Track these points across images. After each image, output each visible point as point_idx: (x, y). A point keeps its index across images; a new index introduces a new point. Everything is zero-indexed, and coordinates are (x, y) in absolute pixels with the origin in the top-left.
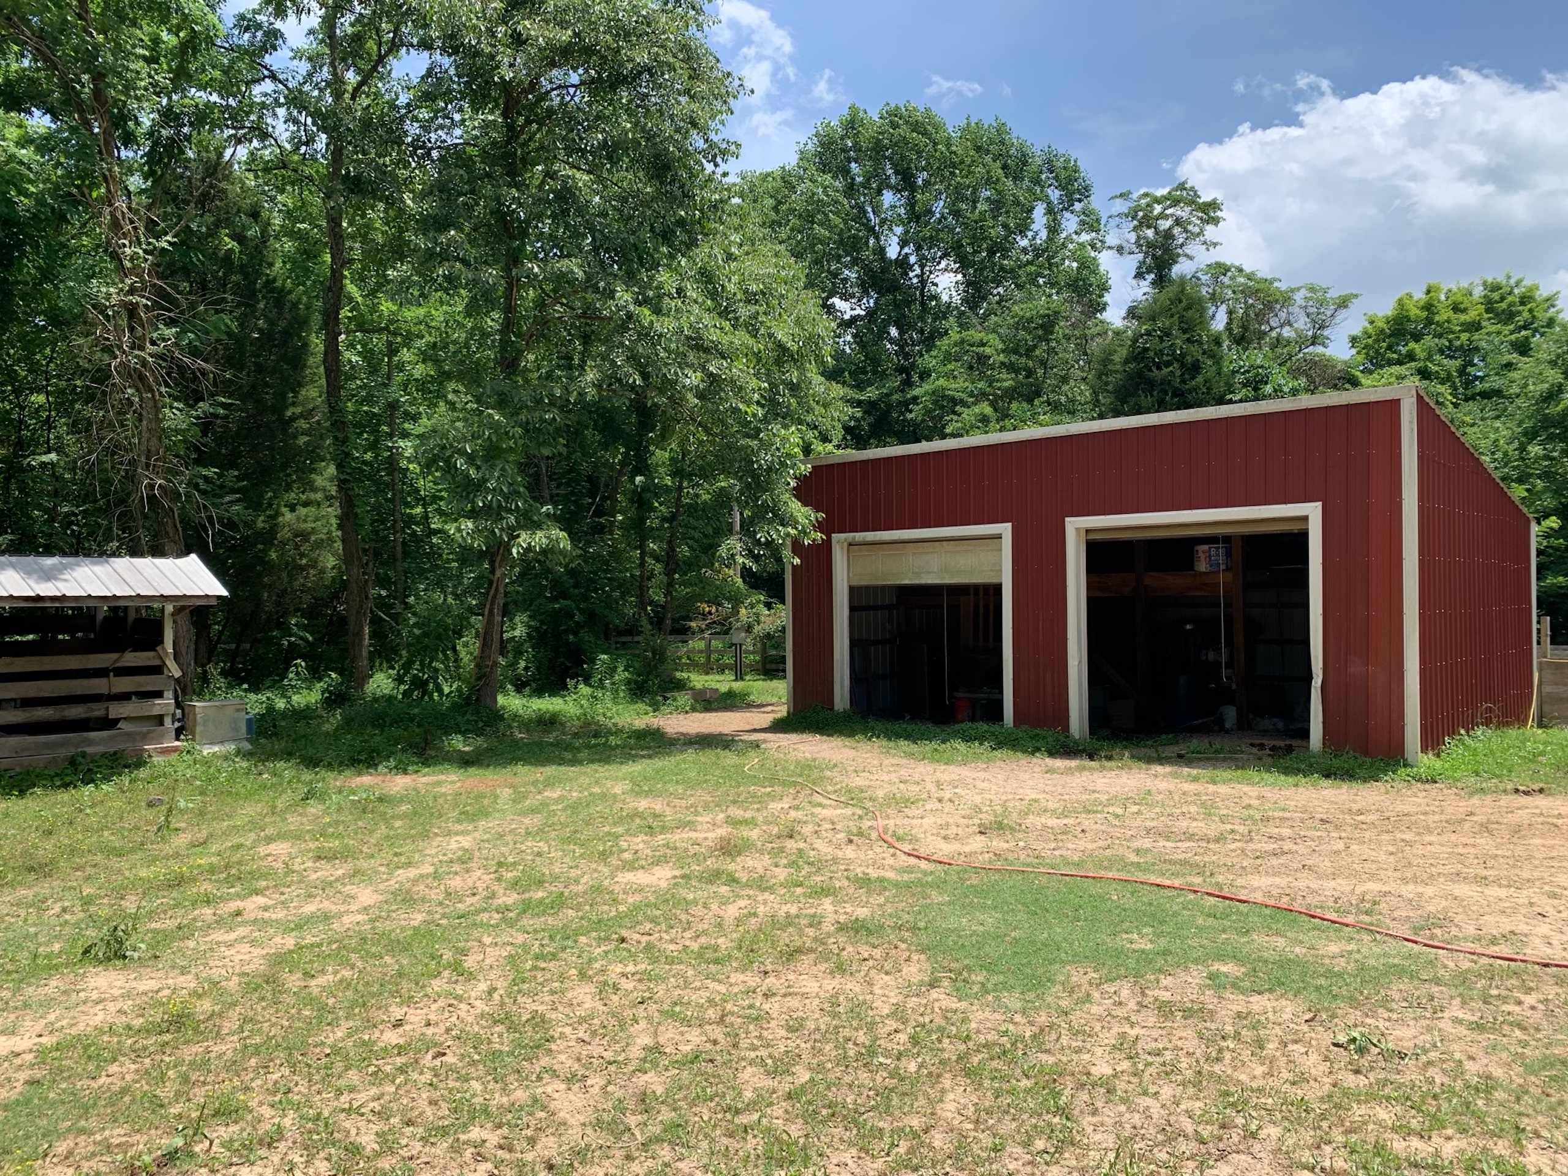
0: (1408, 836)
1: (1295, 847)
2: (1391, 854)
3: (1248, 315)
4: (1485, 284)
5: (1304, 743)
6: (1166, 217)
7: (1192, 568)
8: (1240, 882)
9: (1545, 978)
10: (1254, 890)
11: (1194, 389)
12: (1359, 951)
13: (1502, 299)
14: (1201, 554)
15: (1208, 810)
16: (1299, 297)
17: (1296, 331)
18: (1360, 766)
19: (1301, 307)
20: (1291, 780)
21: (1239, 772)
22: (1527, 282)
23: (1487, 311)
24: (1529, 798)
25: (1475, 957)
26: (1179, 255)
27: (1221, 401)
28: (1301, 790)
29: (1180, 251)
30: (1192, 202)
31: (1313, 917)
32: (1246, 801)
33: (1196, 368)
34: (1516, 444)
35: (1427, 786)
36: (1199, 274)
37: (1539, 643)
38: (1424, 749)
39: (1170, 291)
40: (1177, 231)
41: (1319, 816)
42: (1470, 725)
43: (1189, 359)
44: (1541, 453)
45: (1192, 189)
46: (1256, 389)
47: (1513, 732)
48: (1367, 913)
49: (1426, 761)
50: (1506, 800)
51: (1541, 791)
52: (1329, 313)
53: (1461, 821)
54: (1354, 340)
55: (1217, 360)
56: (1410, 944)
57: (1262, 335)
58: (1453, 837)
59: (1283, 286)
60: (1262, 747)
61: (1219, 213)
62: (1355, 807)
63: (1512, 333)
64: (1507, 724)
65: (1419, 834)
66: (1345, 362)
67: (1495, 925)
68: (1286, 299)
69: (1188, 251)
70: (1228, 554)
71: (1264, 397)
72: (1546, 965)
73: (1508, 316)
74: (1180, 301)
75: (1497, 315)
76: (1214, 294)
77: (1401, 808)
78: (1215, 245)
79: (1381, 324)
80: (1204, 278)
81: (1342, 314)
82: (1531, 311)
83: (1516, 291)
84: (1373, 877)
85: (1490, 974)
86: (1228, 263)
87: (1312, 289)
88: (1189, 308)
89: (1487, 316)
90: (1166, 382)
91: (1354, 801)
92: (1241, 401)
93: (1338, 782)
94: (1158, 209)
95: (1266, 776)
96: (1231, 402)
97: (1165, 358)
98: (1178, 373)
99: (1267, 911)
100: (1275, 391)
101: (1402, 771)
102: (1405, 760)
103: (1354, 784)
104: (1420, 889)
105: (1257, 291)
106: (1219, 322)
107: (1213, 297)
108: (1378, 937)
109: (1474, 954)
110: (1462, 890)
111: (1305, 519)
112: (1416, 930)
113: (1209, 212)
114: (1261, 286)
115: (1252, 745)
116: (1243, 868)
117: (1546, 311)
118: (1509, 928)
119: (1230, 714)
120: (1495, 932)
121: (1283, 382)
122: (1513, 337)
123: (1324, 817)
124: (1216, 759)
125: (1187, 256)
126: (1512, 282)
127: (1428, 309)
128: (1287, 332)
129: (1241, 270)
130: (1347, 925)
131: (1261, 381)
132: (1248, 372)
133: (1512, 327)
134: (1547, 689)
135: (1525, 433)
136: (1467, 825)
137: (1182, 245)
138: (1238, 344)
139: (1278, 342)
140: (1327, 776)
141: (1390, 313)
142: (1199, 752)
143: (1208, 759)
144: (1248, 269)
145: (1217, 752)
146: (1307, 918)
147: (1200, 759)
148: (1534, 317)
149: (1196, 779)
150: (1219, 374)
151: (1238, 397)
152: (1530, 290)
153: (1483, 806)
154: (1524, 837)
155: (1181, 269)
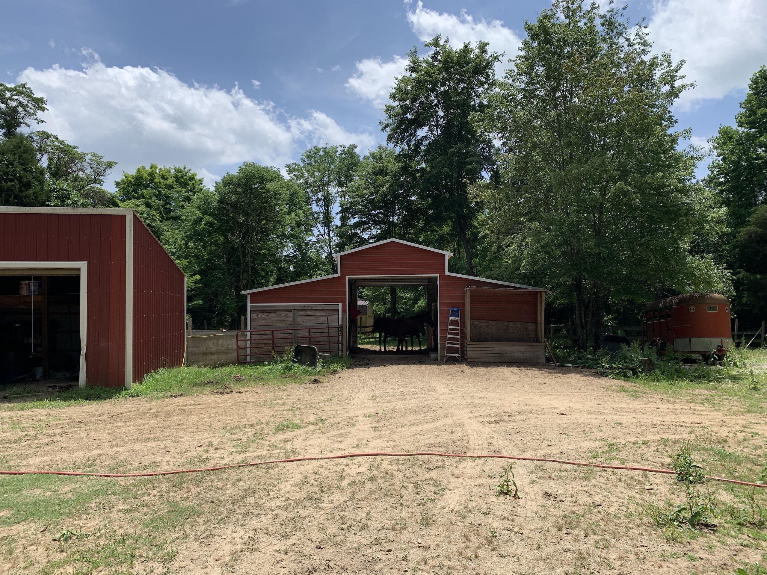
0: (120, 424)
1: (61, 438)
2: (109, 434)
3: (60, 162)
4: (175, 169)
5: (75, 383)
6: (15, 100)
7: (18, 293)
8: (24, 463)
9: (163, 480)
10: (30, 466)
11: (27, 196)
12: (80, 487)
13: (182, 177)
14: (23, 285)
15: (14, 425)
16: (88, 158)
17: (86, 174)
18: (103, 392)
19: (88, 163)
20: (67, 403)
21: (38, 403)
22: (192, 172)
23: (176, 181)
24: (177, 399)
25: (135, 478)
26: (21, 123)
27: (43, 205)
28: (71, 408)
29: (22, 121)
30: (29, 96)
31: (60, 474)
32: (39, 417)
33: (28, 185)
34: (184, 242)
35: (134, 398)
36: (32, 135)
37: (187, 329)
38: (134, 381)
39: (15, 141)
40: (20, 109)
41: (77, 420)
42: (156, 368)
43: (25, 180)
44: (194, 246)
45: (29, 89)
46: (63, 201)
47: (175, 370)
48: (89, 467)
49: (135, 387)
50: (166, 401)
51: (181, 395)
52: (102, 169)
53: (145, 414)
54: (117, 184)
55: (42, 182)
56: (107, 478)
57: (68, 174)
58: (140, 421)
59: (79, 151)
60: (54, 387)
61: (44, 106)
62: (97, 413)
63: (186, 192)
64: (173, 366)
65: (125, 422)
66: (111, 194)
67: (148, 460)
68: (81, 158)
69: (27, 122)
70: (40, 286)
71: (68, 206)
72: (164, 475)
73: (184, 185)
74: (20, 148)
75: (180, 183)
76: (41, 147)
77: (120, 410)
78: (42, 122)
79: (130, 179)
80: (35, 138)
81: (109, 171)
82: (193, 184)
83: (188, 174)
84: (97, 447)
85: (140, 484)
86: (50, 133)
87: (94, 155)
88: (25, 152)
89: (175, 183)
90: (9, 189)
91: (98, 410)
92: (54, 206)
93: (92, 402)
94: (8, 95)
95: (53, 403)
96: (48, 206)
97: (10, 177)
98: (18, 186)
99: (35, 476)
100: (73, 203)
101: (123, 393)
102: (125, 387)
103: (99, 402)
104: (118, 449)
105: (65, 151)
106: (44, 163)
107: (40, 149)
108: (91, 477)
109: (134, 476)
110: (138, 446)
111: (79, 269)
112: (111, 470)
113: (40, 104)
114: (67, 149)
115: (50, 387)
116: (27, 455)
117: (199, 185)
118: (153, 460)
119: (39, 372)
120: (146, 464)
121: (77, 199)
122: (186, 194)
123: (80, 420)
124: (27, 397)
125: (26, 124)
126: (186, 170)
127: (151, 176)
128: (81, 174)
129: (57, 138)
130: (77, 475)
131: (66, 197)
132: (59, 191)
133: (186, 190)
134: (190, 349)
135: (187, 237)
136: (148, 415)
137: (23, 118)
138: (54, 177)
139: (76, 179)
140: (86, 399)
141: (134, 174)
142: (16, 394)
143: (22, 397)
144: (61, 138)
145: (28, 393)
146: (56, 475)
147: (17, 398)
148: (194, 187)
149: (12, 409)
150: (42, 190)
151: (53, 204)
152: (193, 175)
153: (156, 405)
154: (170, 417)
155: (22, 130)
